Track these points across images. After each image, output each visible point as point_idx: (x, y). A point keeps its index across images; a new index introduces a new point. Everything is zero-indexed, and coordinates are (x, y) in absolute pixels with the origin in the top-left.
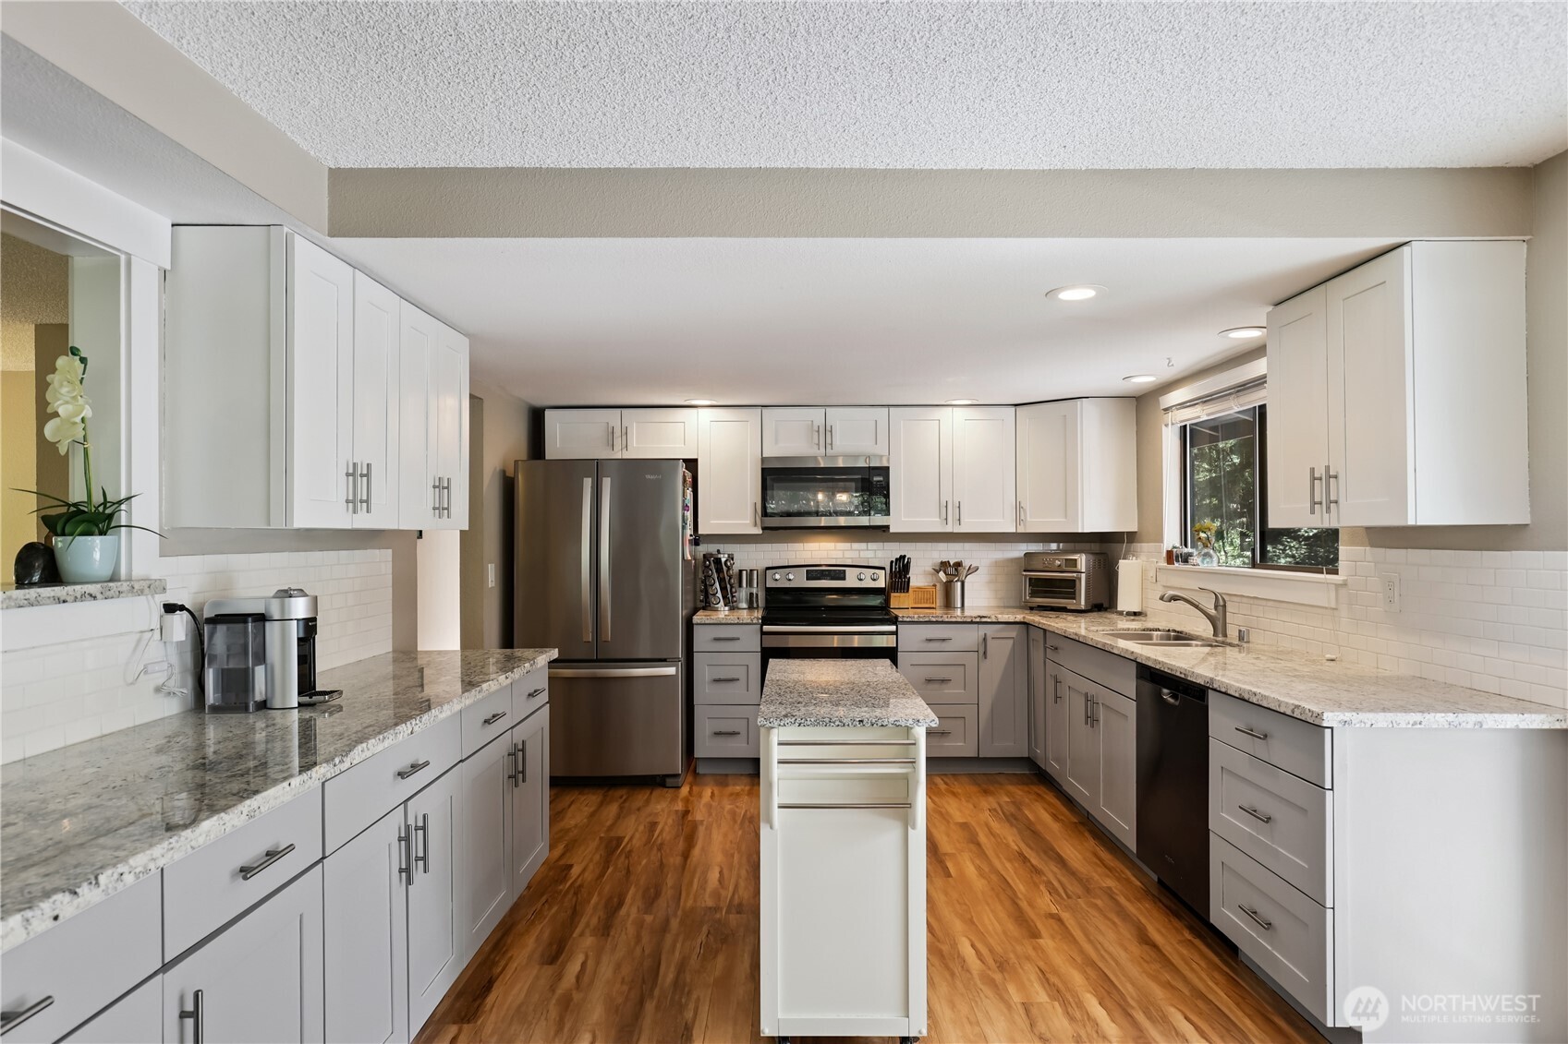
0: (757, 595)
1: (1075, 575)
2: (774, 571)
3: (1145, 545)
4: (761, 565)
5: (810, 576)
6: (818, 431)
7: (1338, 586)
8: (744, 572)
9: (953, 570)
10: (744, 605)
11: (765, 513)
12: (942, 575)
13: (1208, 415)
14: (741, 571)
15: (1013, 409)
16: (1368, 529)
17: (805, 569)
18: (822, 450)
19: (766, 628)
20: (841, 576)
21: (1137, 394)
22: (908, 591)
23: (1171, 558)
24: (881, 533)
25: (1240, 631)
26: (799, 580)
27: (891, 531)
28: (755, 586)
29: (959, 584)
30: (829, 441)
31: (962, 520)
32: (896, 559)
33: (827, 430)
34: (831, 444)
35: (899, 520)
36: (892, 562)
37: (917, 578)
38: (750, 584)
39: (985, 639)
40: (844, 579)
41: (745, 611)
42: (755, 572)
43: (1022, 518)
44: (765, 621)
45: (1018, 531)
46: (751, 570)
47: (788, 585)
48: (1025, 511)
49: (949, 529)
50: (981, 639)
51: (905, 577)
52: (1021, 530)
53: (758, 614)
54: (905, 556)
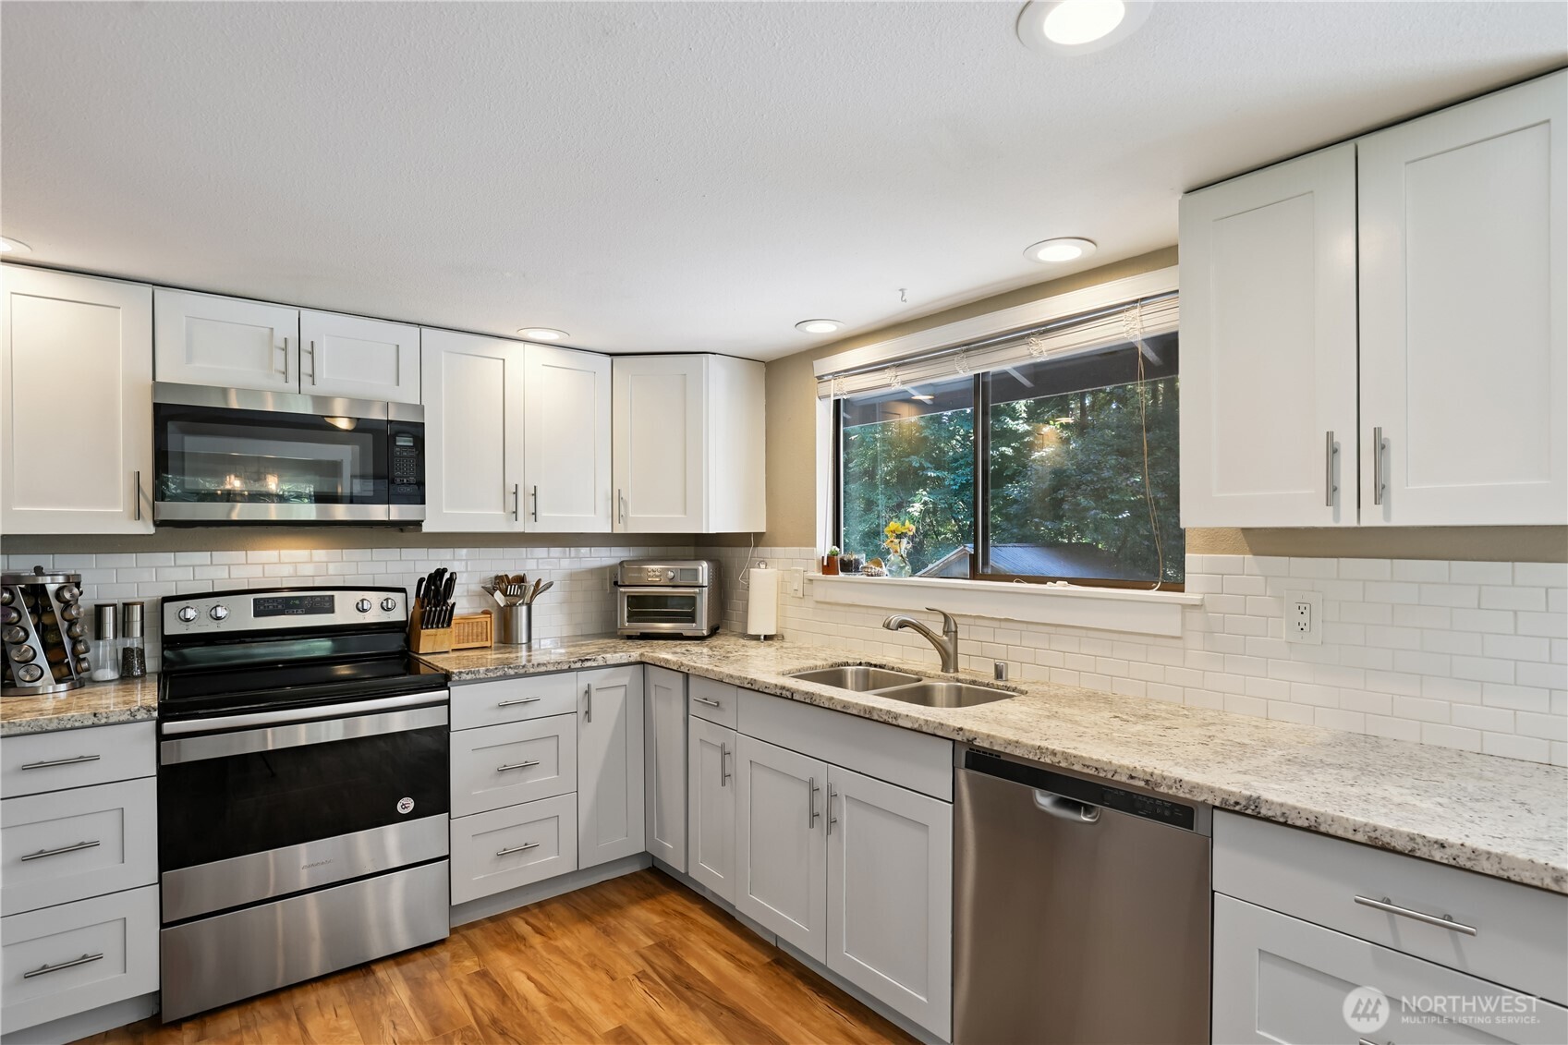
0: (141, 653)
1: (697, 590)
2: (183, 603)
3: (778, 551)
4: (152, 593)
5: (261, 610)
6: (285, 350)
7: (1185, 607)
8: (109, 612)
9: (513, 588)
10: (109, 673)
11: (160, 494)
12: (498, 596)
13: (904, 383)
14: (99, 609)
15: (608, 359)
16: (1245, 530)
17: (251, 597)
18: (293, 384)
19: (169, 727)
20: (328, 607)
21: (767, 360)
22: (449, 625)
23: (829, 566)
24: (406, 531)
25: (996, 666)
26: (240, 617)
27: (426, 528)
28: (137, 632)
29: (524, 608)
30: (306, 368)
31: (538, 514)
32: (430, 575)
33: (302, 351)
34: (312, 376)
35: (437, 514)
36: (421, 581)
37: (463, 602)
38: (123, 628)
39: (587, 692)
40: (332, 611)
41: (112, 687)
42: (137, 609)
43: (622, 513)
44: (167, 711)
45: (614, 532)
46: (127, 606)
47: (213, 628)
48: (626, 506)
49: (518, 527)
50: (581, 693)
51: (445, 603)
52: (619, 529)
53: (147, 695)
54: (445, 570)
